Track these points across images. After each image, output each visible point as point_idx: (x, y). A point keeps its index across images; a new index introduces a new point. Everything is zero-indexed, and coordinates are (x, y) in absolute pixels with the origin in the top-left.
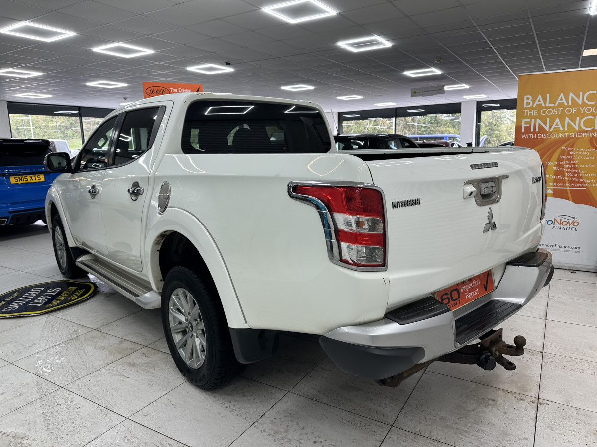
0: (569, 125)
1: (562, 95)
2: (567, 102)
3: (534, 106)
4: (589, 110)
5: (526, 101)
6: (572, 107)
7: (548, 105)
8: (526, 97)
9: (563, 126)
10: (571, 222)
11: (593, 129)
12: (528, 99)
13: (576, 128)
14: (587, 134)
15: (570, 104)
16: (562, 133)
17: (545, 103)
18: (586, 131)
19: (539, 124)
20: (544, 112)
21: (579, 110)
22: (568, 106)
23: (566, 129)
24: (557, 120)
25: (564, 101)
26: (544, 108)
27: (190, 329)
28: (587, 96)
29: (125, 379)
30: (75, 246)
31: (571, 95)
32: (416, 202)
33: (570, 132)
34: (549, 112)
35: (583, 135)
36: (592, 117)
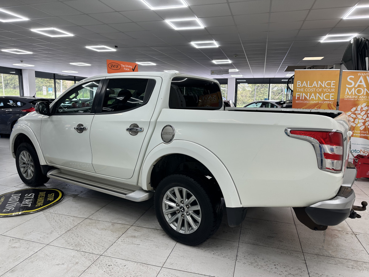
0: (318, 97)
1: (315, 82)
2: (318, 86)
3: (302, 87)
4: (327, 90)
5: (298, 84)
6: (320, 88)
7: (308, 86)
8: (298, 82)
9: (316, 97)
11: (329, 100)
12: (299, 83)
13: (322, 98)
14: (326, 102)
15: (319, 87)
16: (315, 101)
17: (307, 86)
18: (326, 101)
19: (304, 96)
20: (307, 90)
21: (323, 90)
22: (318, 88)
23: (317, 99)
24: (313, 94)
25: (316, 85)
26: (306, 88)
28: (327, 83)
29: (138, 246)
30: (46, 164)
31: (319, 82)
33: (319, 101)
34: (309, 90)
35: (325, 102)
36: (329, 94)
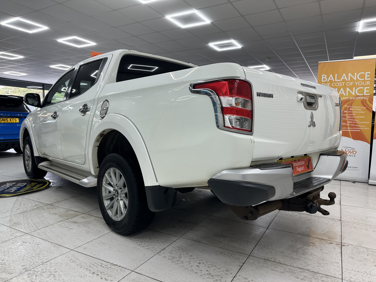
0: (349, 92)
1: (344, 75)
2: (348, 79)
3: (328, 81)
4: (360, 83)
5: (323, 78)
6: (350, 81)
7: (336, 80)
8: (323, 75)
9: (345, 93)
10: (351, 151)
11: (363, 95)
12: (324, 76)
13: (353, 94)
14: (360, 98)
15: (349, 80)
16: (345, 97)
17: (334, 79)
18: (359, 96)
20: (334, 85)
21: (354, 84)
22: (348, 81)
23: (347, 95)
24: (342, 89)
25: (346, 78)
26: (334, 82)
27: (117, 195)
28: (361, 74)
29: (70, 230)
30: (38, 156)
31: (350, 74)
32: (271, 96)
33: (349, 97)
34: (337, 84)
35: (357, 98)
36: (363, 88)
